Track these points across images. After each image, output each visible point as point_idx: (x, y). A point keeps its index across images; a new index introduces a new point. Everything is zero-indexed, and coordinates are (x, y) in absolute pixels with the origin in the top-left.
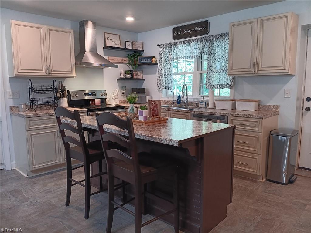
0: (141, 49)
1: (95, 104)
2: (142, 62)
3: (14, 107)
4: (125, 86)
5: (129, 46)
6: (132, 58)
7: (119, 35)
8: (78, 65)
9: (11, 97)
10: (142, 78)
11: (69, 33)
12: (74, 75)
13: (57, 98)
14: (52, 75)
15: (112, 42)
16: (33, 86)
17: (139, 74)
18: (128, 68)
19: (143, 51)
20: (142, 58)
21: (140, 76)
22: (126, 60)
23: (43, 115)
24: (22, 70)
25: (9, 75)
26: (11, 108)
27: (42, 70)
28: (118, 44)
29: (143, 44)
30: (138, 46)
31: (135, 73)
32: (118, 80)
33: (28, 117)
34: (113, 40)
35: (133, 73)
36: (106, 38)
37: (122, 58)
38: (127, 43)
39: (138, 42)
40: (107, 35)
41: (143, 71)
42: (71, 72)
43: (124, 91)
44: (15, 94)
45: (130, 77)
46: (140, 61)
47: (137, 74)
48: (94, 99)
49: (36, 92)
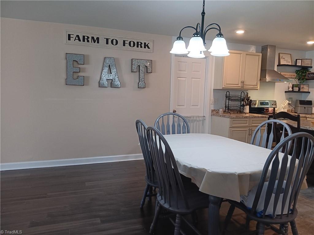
0: (310, 66)
1: (268, 111)
2: (311, 77)
3: (214, 110)
4: (292, 98)
5: (299, 64)
6: (301, 73)
7: (291, 54)
8: (262, 80)
9: (213, 103)
10: (307, 91)
11: (259, 56)
12: (259, 88)
13: (243, 106)
14: (244, 88)
15: (285, 60)
16: (230, 96)
17: (305, 88)
18: (296, 82)
19: (311, 67)
20: (310, 73)
21: (305, 89)
22: (294, 75)
23: (241, 117)
24: (227, 84)
25: (214, 87)
26: (213, 111)
27: (238, 85)
28: (289, 62)
29: (311, 61)
30: (306, 62)
31: (302, 86)
32: (286, 92)
33: (233, 117)
34: (285, 59)
35: (300, 86)
36: (281, 57)
37: (291, 74)
38: (298, 61)
39: (307, 59)
40: (281, 55)
41: (309, 85)
42: (256, 86)
43: (290, 102)
44: (216, 101)
45: (298, 90)
46: (308, 75)
47: (303, 87)
48: (268, 108)
49: (232, 100)
